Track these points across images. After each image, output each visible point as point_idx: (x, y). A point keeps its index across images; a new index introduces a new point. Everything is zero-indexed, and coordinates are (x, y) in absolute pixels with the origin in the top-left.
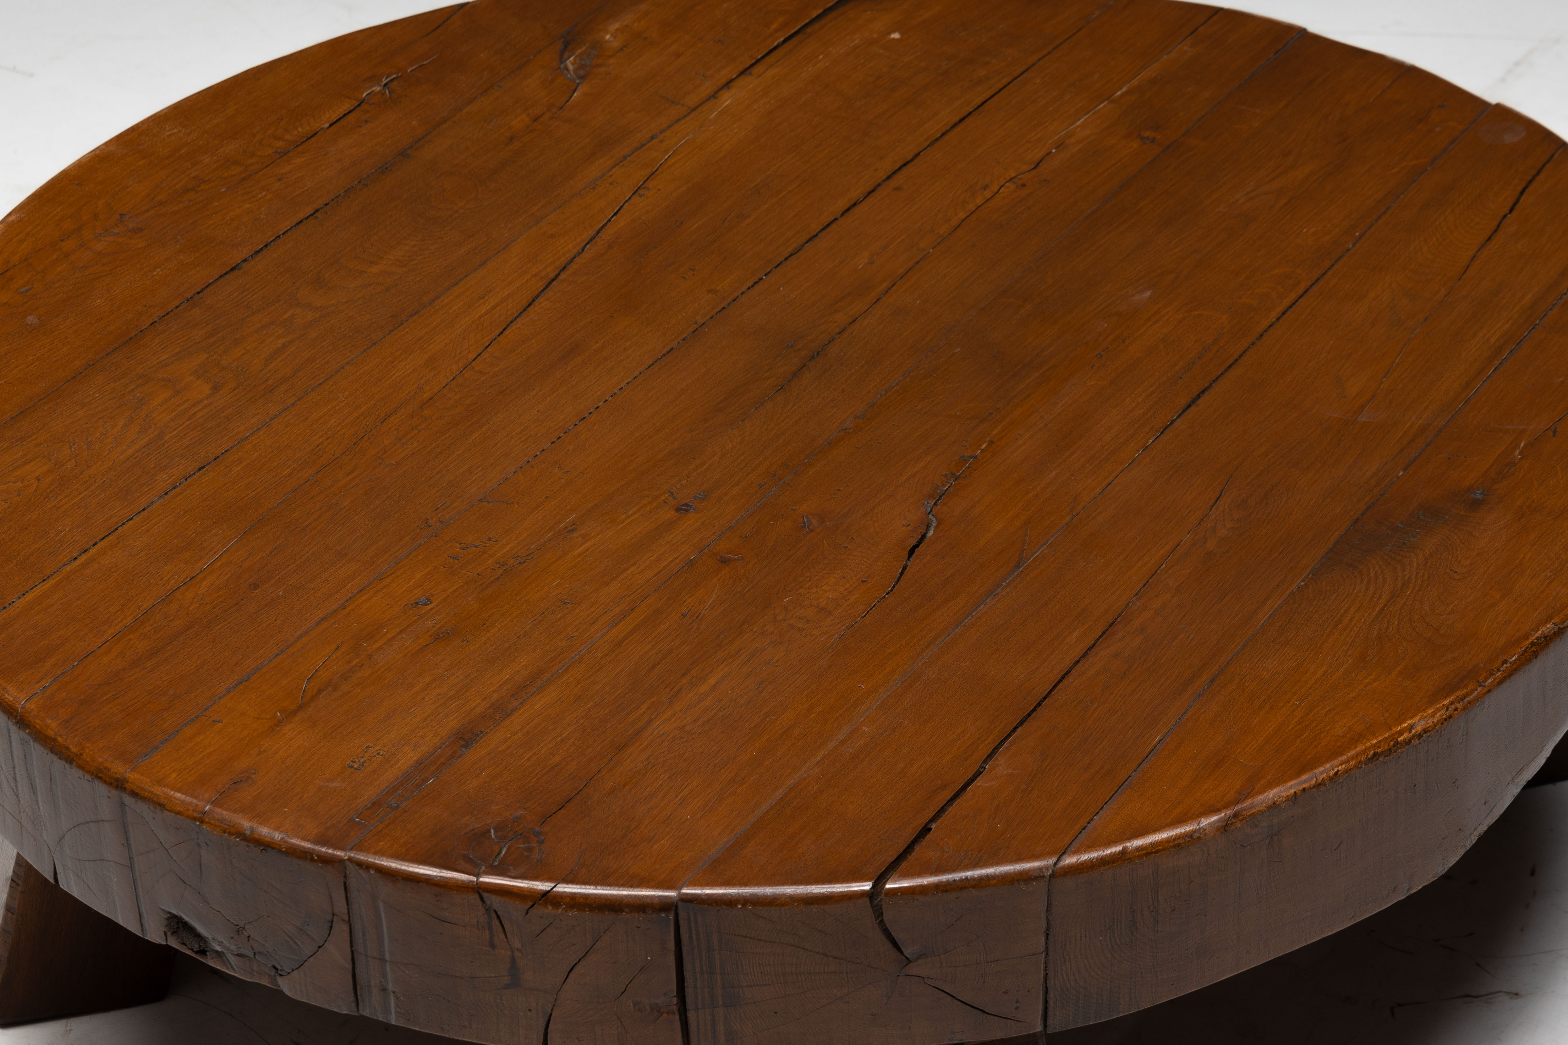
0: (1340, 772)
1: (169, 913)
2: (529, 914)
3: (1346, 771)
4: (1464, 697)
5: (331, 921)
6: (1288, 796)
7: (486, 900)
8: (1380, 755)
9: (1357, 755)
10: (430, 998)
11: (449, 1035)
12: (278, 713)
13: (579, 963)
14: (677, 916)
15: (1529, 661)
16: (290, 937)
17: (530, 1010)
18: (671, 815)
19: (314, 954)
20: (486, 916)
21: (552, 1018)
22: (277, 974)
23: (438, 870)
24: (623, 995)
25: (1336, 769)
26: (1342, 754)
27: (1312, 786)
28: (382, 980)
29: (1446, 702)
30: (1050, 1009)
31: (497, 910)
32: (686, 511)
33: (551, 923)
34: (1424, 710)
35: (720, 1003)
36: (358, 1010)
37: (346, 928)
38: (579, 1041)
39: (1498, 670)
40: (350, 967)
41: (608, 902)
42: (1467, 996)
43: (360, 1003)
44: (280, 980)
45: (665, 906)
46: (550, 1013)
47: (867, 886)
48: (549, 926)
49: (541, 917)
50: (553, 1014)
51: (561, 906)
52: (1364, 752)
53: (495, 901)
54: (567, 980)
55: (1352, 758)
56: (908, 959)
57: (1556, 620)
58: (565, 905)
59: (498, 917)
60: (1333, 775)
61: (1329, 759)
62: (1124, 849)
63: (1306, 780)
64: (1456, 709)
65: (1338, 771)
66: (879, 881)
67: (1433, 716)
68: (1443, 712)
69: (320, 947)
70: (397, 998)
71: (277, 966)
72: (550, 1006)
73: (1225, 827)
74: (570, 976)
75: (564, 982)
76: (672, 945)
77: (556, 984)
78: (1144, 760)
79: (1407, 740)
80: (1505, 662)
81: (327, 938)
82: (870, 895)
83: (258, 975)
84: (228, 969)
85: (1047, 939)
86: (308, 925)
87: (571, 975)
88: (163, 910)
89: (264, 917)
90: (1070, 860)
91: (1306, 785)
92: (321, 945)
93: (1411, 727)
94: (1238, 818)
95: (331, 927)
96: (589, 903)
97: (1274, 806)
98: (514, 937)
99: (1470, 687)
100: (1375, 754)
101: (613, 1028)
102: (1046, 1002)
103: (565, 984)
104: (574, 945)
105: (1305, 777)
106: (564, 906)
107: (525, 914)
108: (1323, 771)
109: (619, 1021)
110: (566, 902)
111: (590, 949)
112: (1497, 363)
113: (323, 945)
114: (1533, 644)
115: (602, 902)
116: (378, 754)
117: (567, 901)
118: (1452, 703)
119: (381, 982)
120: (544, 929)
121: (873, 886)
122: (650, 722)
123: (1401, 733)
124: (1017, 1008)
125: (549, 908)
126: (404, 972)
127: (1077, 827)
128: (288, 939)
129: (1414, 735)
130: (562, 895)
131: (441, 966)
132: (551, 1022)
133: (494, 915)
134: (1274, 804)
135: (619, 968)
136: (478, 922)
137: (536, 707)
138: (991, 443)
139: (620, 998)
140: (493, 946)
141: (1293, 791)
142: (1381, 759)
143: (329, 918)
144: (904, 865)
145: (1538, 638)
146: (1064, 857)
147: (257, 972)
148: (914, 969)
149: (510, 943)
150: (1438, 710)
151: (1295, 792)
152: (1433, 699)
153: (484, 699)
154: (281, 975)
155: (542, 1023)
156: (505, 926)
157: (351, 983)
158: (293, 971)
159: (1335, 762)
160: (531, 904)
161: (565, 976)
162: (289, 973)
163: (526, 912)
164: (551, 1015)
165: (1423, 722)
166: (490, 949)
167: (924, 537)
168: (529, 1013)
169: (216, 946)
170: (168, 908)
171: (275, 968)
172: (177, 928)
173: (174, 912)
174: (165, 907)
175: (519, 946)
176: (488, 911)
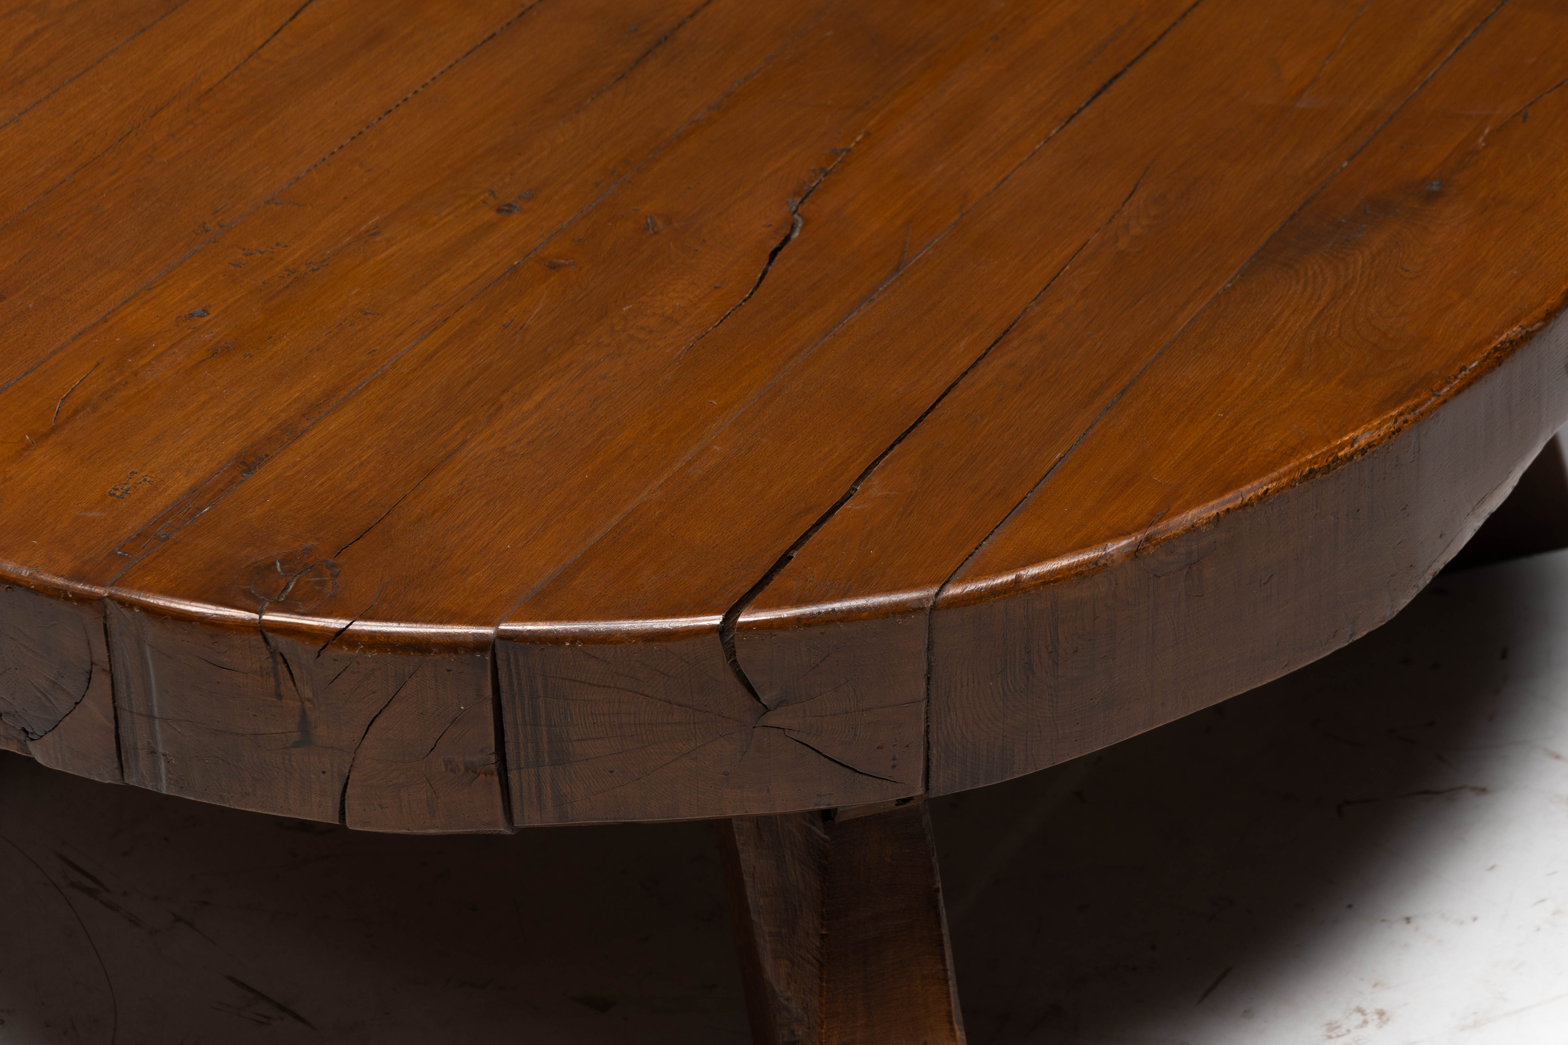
0: (1270, 491)
2: (321, 656)
3: (1278, 490)
4: (1416, 407)
5: (89, 671)
6: (1209, 518)
7: (270, 640)
8: (1316, 473)
9: (1290, 471)
10: (207, 761)
11: (230, 805)
12: (27, 436)
13: (380, 715)
14: (494, 656)
15: (1491, 369)
16: (41, 692)
17: (324, 772)
18: (488, 545)
19: (71, 712)
20: (271, 660)
21: (350, 781)
22: (27, 739)
23: (214, 607)
24: (432, 752)
25: (1265, 488)
26: (1272, 470)
27: (1237, 507)
28: (151, 741)
29: (1394, 413)
30: (933, 768)
31: (283, 653)
32: (510, 212)
33: (347, 667)
34: (1369, 422)
35: (547, 760)
36: (123, 779)
37: (107, 680)
38: (382, 808)
39: (1456, 378)
40: (113, 726)
41: (414, 641)
42: (1426, 792)
43: (125, 770)
44: (31, 745)
45: (480, 645)
46: (347, 775)
47: (716, 620)
48: (344, 670)
49: (336, 660)
50: (350, 777)
51: (358, 645)
52: (1298, 468)
53: (281, 642)
54: (367, 735)
55: (1284, 475)
56: (765, 706)
57: (1523, 322)
58: (363, 645)
59: (285, 661)
60: (1262, 494)
61: (1256, 477)
62: (1018, 578)
63: (1231, 500)
64: (1406, 421)
65: (1268, 489)
66: (731, 614)
67: (1379, 428)
68: (1391, 424)
69: (77, 703)
70: (169, 762)
71: (28, 729)
72: (348, 766)
73: (1135, 553)
74: (370, 731)
75: (363, 738)
76: (489, 692)
77: (354, 740)
78: (1042, 480)
79: (1348, 456)
80: (1463, 368)
81: (86, 692)
82: (720, 630)
83: (5, 740)
85: (928, 684)
86: (63, 677)
87: (371, 729)
89: (11, 669)
90: (954, 591)
91: (1230, 506)
92: (78, 701)
93: (1353, 441)
94: (1150, 542)
95: (90, 679)
96: (391, 642)
97: (1192, 529)
98: (304, 685)
99: (1423, 396)
100: (1311, 471)
101: (421, 793)
102: (928, 760)
103: (364, 740)
104: (374, 692)
105: (1229, 496)
106: (362, 647)
107: (316, 656)
108: (1250, 490)
109: (428, 784)
110: (365, 642)
111: (392, 698)
113: (80, 701)
114: (1496, 349)
115: (407, 641)
116: (145, 480)
117: (365, 640)
118: (1401, 414)
119: (149, 743)
120: (339, 675)
121: (724, 620)
122: (464, 442)
123: (1341, 447)
124: (894, 766)
125: (345, 649)
126: (176, 730)
127: (963, 554)
128: (39, 695)
129: (1356, 450)
130: (359, 634)
131: (218, 722)
132: (349, 786)
133: (280, 659)
134: (1193, 526)
135: (428, 720)
136: (261, 668)
137: (331, 428)
138: (867, 135)
139: (429, 756)
140: (279, 696)
141: (1214, 512)
142: (1319, 476)
143: (88, 668)
144: (759, 596)
145: (1502, 343)
146: (948, 586)
147: (4, 737)
148: (773, 719)
149: (300, 692)
150: (1385, 421)
151: (1218, 513)
152: (1379, 410)
153: (270, 420)
154: (32, 740)
155: (338, 788)
156: (293, 672)
157: (114, 745)
158: (46, 733)
159: (1265, 479)
160: (323, 645)
161: (364, 731)
162: (41, 736)
163: (317, 654)
164: (348, 778)
165: (1367, 435)
166: (276, 699)
167: (787, 238)
168: (323, 776)
171: (24, 731)
175: (309, 695)
176: (273, 654)
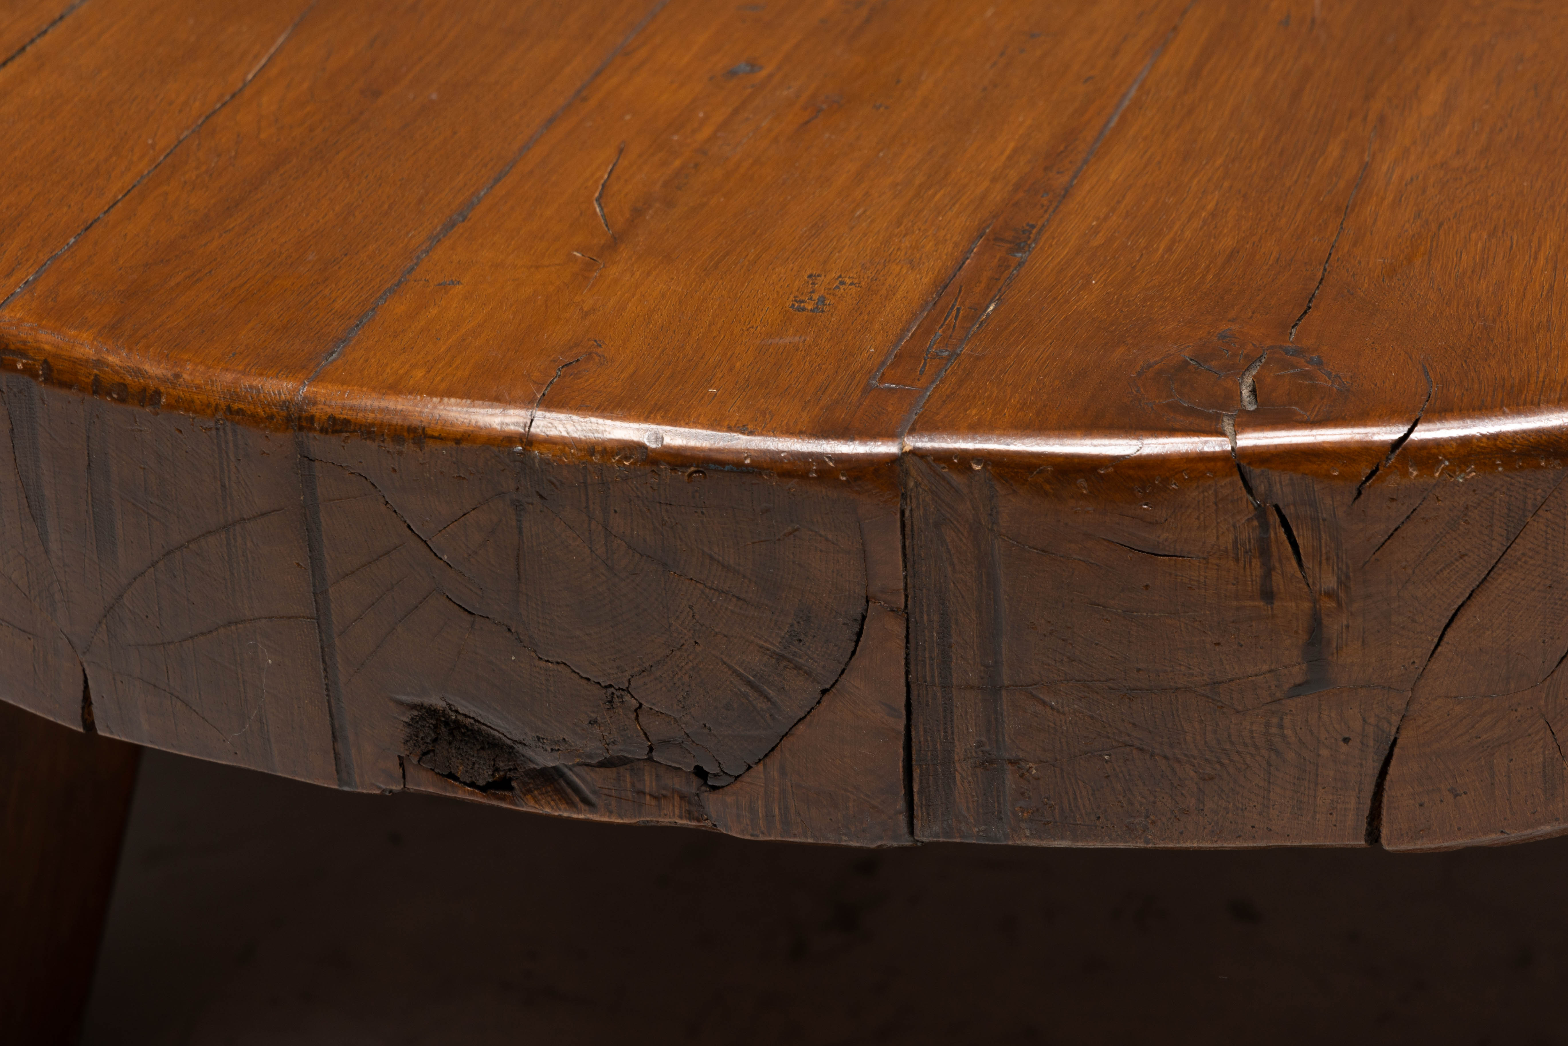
1: (414, 707)
2: (1362, 497)
5: (859, 618)
7: (1254, 483)
10: (1106, 757)
11: (1147, 842)
12: (575, 253)
13: (1469, 602)
16: (749, 683)
17: (1346, 740)
19: (809, 712)
20: (1255, 523)
21: (1396, 750)
22: (703, 788)
24: (1562, 665)
28: (984, 739)
31: (1281, 506)
33: (1414, 510)
36: (912, 832)
37: (897, 628)
38: (1456, 796)
40: (901, 726)
41: (1544, 437)
44: (713, 803)
46: (1392, 738)
48: (1408, 517)
49: (1393, 500)
50: (1399, 741)
51: (1440, 462)
53: (1279, 486)
54: (1439, 649)
58: (1448, 460)
59: (1286, 523)
69: (824, 692)
70: (1022, 776)
71: (709, 768)
72: (1395, 720)
74: (1445, 639)
75: (1432, 655)
77: (1414, 663)
81: (847, 664)
83: (654, 802)
84: (571, 804)
86: (800, 641)
87: (1450, 633)
88: (401, 703)
89: (684, 647)
92: (828, 686)
95: (859, 634)
96: (1501, 445)
98: (1320, 563)
101: (1534, 752)
103: (1433, 660)
104: (1462, 556)
106: (1447, 463)
107: (1351, 499)
109: (1549, 732)
110: (1451, 453)
111: (1497, 563)
113: (833, 686)
115: (1532, 440)
116: (842, 283)
117: (1451, 450)
119: (980, 744)
120: (1396, 530)
122: (1366, 165)
125: (1412, 473)
126: (1044, 703)
128: (744, 689)
131: (1139, 670)
132: (1393, 762)
133: (1274, 519)
135: (1561, 599)
136: (1235, 542)
137: (1113, 177)
139: (1555, 674)
140: (1268, 595)
143: (858, 610)
147: (650, 795)
149: (1310, 581)
153: (994, 180)
154: (714, 788)
155: (1372, 767)
156: (1300, 541)
157: (901, 762)
158: (749, 767)
160: (1368, 471)
161: (1436, 640)
162: (737, 778)
163: (1355, 493)
164: (1397, 741)
166: (1262, 604)
168: (1344, 748)
169: (545, 760)
170: (417, 700)
171: (700, 773)
172: (435, 740)
173: (436, 701)
174: (403, 698)
175: (1330, 582)
176: (1261, 513)
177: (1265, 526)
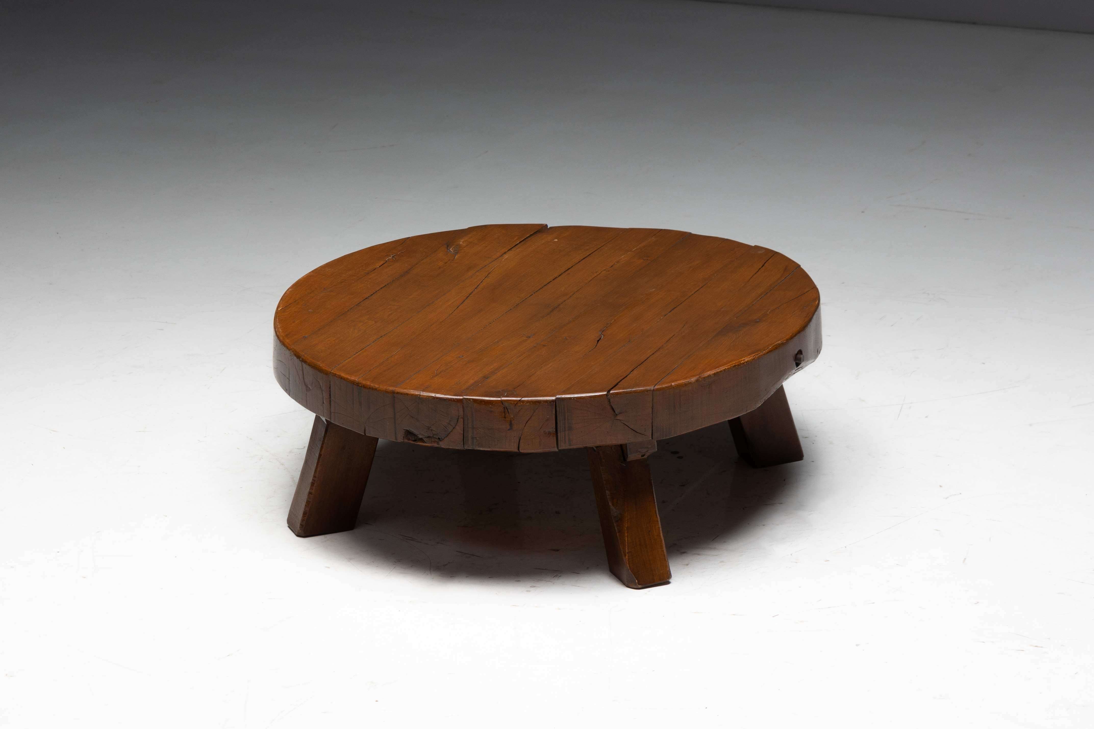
1: (405, 430)
3: (728, 369)
4: (758, 354)
7: (504, 404)
9: (730, 365)
10: (486, 437)
13: (529, 420)
14: (556, 403)
15: (775, 349)
16: (445, 427)
19: (452, 431)
22: (439, 441)
23: (489, 398)
24: (541, 429)
26: (726, 365)
28: (472, 435)
29: (753, 355)
30: (654, 433)
32: (530, 337)
34: (747, 356)
35: (567, 429)
36: (464, 447)
37: (462, 420)
38: (528, 446)
39: (766, 350)
40: (462, 432)
41: (537, 401)
43: (465, 444)
44: (440, 443)
45: (553, 401)
47: (605, 393)
48: (521, 409)
49: (520, 407)
52: (732, 364)
53: (507, 405)
55: (729, 365)
56: (616, 414)
57: (781, 340)
58: (525, 403)
59: (507, 409)
60: (725, 370)
61: (723, 366)
62: (671, 384)
63: (718, 370)
64: (756, 357)
66: (609, 391)
67: (750, 357)
68: (752, 357)
70: (477, 441)
71: (440, 438)
72: (521, 434)
73: (697, 381)
75: (525, 427)
76: (554, 412)
80: (768, 348)
81: (456, 425)
82: (606, 395)
83: (434, 443)
84: (424, 443)
85: (652, 410)
86: (451, 421)
87: (527, 424)
88: (403, 429)
89: (437, 422)
90: (656, 387)
93: (744, 360)
94: (700, 378)
95: (458, 421)
97: (709, 376)
98: (511, 415)
99: (759, 352)
100: (735, 365)
102: (652, 430)
104: (527, 415)
105: (717, 369)
108: (722, 368)
109: (539, 439)
111: (532, 416)
112: (760, 297)
113: (455, 428)
114: (775, 345)
115: (534, 402)
117: (527, 402)
118: (754, 355)
120: (520, 411)
121: (607, 393)
122: (536, 372)
123: (741, 361)
124: (645, 431)
125: (521, 403)
126: (479, 430)
127: (658, 381)
129: (745, 362)
130: (523, 401)
131: (490, 427)
132: (520, 441)
133: (506, 408)
135: (540, 421)
136: (502, 412)
137: (503, 372)
138: (615, 320)
139: (540, 431)
141: (714, 372)
142: (737, 367)
143: (457, 418)
144: (614, 388)
145: (777, 344)
146: (656, 386)
148: (618, 418)
149: (510, 417)
150: (751, 357)
152: (750, 354)
153: (488, 371)
154: (441, 441)
155: (518, 442)
156: (509, 411)
157: (462, 437)
158: (445, 439)
159: (725, 366)
160: (516, 403)
161: (525, 425)
162: (443, 439)
163: (514, 407)
164: (521, 438)
165: (747, 359)
166: (504, 419)
167: (600, 339)
168: (514, 438)
169: (420, 437)
170: (405, 429)
171: (439, 438)
172: (408, 434)
173: (408, 429)
174: (404, 429)
175: (512, 417)
176: (504, 407)
177: (505, 409)
